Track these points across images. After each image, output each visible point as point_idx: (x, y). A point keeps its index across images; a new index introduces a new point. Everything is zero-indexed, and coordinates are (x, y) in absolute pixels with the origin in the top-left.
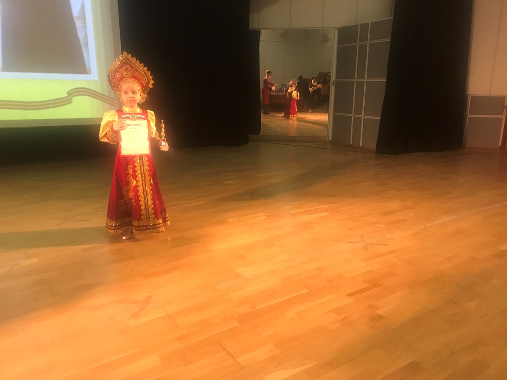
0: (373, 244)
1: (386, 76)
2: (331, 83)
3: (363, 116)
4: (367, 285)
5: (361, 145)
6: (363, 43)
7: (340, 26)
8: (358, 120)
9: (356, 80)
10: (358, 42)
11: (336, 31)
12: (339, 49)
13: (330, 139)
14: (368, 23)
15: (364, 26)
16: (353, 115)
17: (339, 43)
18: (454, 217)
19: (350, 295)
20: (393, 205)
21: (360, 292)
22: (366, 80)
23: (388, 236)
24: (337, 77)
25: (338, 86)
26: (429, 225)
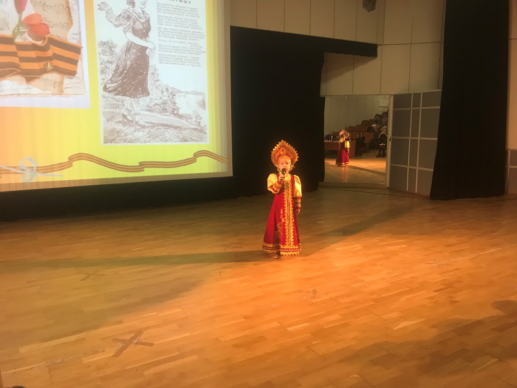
0: (443, 264)
1: (437, 136)
2: (388, 140)
3: (417, 168)
4: (443, 287)
5: (416, 192)
6: (416, 108)
7: (396, 93)
8: (413, 172)
9: (410, 138)
10: (412, 107)
11: (392, 98)
12: (394, 112)
13: (388, 186)
14: (420, 93)
15: (417, 96)
16: (408, 167)
17: (394, 107)
18: (500, 249)
19: (436, 291)
20: (452, 240)
21: (441, 290)
22: (419, 138)
23: (453, 260)
24: (393, 134)
25: (394, 142)
26: (480, 254)
